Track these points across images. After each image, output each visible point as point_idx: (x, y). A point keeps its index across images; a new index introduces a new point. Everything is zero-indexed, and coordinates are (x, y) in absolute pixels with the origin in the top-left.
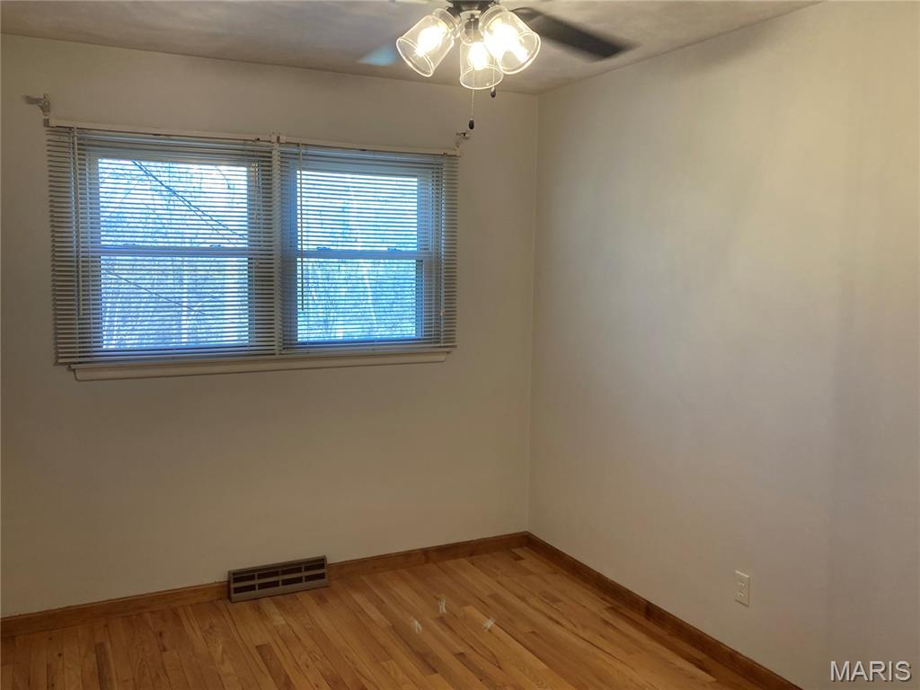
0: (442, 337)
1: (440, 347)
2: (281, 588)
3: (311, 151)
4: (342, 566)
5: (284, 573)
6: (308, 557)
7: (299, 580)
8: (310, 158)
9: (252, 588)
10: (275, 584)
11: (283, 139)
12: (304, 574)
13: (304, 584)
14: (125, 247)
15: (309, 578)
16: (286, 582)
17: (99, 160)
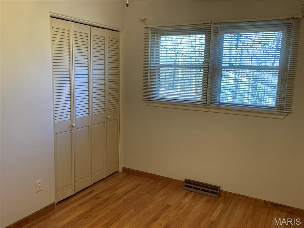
0: (284, 108)
1: (283, 112)
2: (200, 191)
3: (226, 25)
4: (226, 193)
5: (203, 186)
6: (213, 184)
7: (207, 191)
8: (224, 28)
9: (191, 187)
10: (199, 189)
11: (213, 22)
12: (209, 190)
13: (209, 194)
14: (165, 65)
15: (211, 192)
16: (203, 190)
17: (161, 37)
